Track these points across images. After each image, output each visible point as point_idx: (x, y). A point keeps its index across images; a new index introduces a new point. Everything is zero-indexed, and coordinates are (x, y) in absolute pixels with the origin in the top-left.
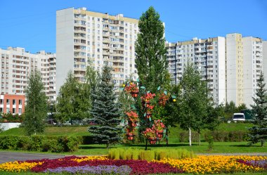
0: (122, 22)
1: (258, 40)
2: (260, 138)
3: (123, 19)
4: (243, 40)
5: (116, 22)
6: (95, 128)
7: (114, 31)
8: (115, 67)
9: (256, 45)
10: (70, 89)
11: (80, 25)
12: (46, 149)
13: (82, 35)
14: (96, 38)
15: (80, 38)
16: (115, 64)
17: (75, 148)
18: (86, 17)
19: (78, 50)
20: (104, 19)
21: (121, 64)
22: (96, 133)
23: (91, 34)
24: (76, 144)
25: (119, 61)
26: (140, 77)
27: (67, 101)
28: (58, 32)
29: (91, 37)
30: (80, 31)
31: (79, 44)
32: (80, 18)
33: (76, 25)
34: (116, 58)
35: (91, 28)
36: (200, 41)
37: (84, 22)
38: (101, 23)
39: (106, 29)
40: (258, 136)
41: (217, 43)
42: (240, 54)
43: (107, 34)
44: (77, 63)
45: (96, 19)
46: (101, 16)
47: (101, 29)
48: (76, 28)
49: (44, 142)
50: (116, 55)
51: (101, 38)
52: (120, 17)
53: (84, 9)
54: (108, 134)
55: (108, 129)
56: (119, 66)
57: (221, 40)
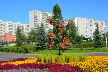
0: (48, 14)
1: (86, 19)
2: (98, 46)
3: (48, 13)
4: (82, 19)
5: (46, 14)
6: (38, 44)
7: (46, 17)
8: (46, 27)
9: (86, 20)
10: (32, 33)
11: (36, 15)
12: (20, 52)
13: (36, 18)
14: (40, 19)
15: (36, 19)
16: (46, 26)
17: (30, 51)
18: (37, 13)
19: (35, 22)
20: (43, 13)
21: (48, 26)
22: (39, 46)
23: (39, 18)
24: (31, 50)
25: (47, 25)
26: (54, 27)
27: (31, 37)
28: (29, 17)
29: (39, 19)
30: (36, 17)
31: (36, 20)
32: (36, 13)
33: (35, 15)
34: (46, 24)
35: (39, 16)
36: (70, 19)
37: (37, 14)
38: (42, 14)
39: (43, 16)
40: (97, 45)
41: (75, 20)
42: (81, 23)
43: (44, 18)
44: (35, 26)
45: (40, 13)
46: (42, 12)
47: (42, 16)
48: (34, 16)
49: (20, 49)
50: (46, 23)
51: (42, 19)
52: (47, 13)
53: (37, 10)
54: (43, 46)
55: (43, 44)
56: (47, 27)
57: (76, 19)
